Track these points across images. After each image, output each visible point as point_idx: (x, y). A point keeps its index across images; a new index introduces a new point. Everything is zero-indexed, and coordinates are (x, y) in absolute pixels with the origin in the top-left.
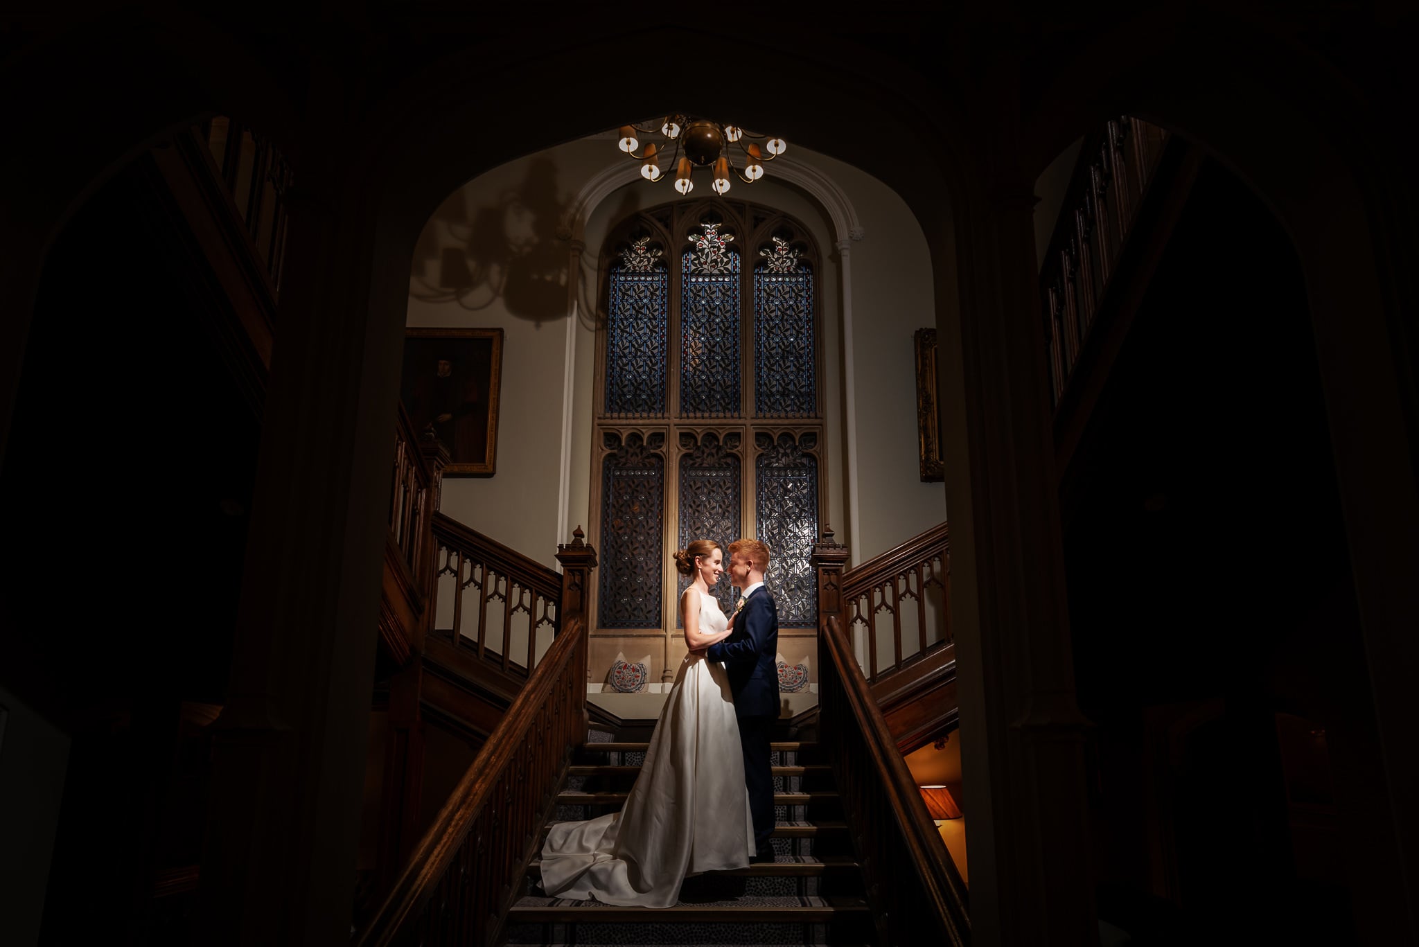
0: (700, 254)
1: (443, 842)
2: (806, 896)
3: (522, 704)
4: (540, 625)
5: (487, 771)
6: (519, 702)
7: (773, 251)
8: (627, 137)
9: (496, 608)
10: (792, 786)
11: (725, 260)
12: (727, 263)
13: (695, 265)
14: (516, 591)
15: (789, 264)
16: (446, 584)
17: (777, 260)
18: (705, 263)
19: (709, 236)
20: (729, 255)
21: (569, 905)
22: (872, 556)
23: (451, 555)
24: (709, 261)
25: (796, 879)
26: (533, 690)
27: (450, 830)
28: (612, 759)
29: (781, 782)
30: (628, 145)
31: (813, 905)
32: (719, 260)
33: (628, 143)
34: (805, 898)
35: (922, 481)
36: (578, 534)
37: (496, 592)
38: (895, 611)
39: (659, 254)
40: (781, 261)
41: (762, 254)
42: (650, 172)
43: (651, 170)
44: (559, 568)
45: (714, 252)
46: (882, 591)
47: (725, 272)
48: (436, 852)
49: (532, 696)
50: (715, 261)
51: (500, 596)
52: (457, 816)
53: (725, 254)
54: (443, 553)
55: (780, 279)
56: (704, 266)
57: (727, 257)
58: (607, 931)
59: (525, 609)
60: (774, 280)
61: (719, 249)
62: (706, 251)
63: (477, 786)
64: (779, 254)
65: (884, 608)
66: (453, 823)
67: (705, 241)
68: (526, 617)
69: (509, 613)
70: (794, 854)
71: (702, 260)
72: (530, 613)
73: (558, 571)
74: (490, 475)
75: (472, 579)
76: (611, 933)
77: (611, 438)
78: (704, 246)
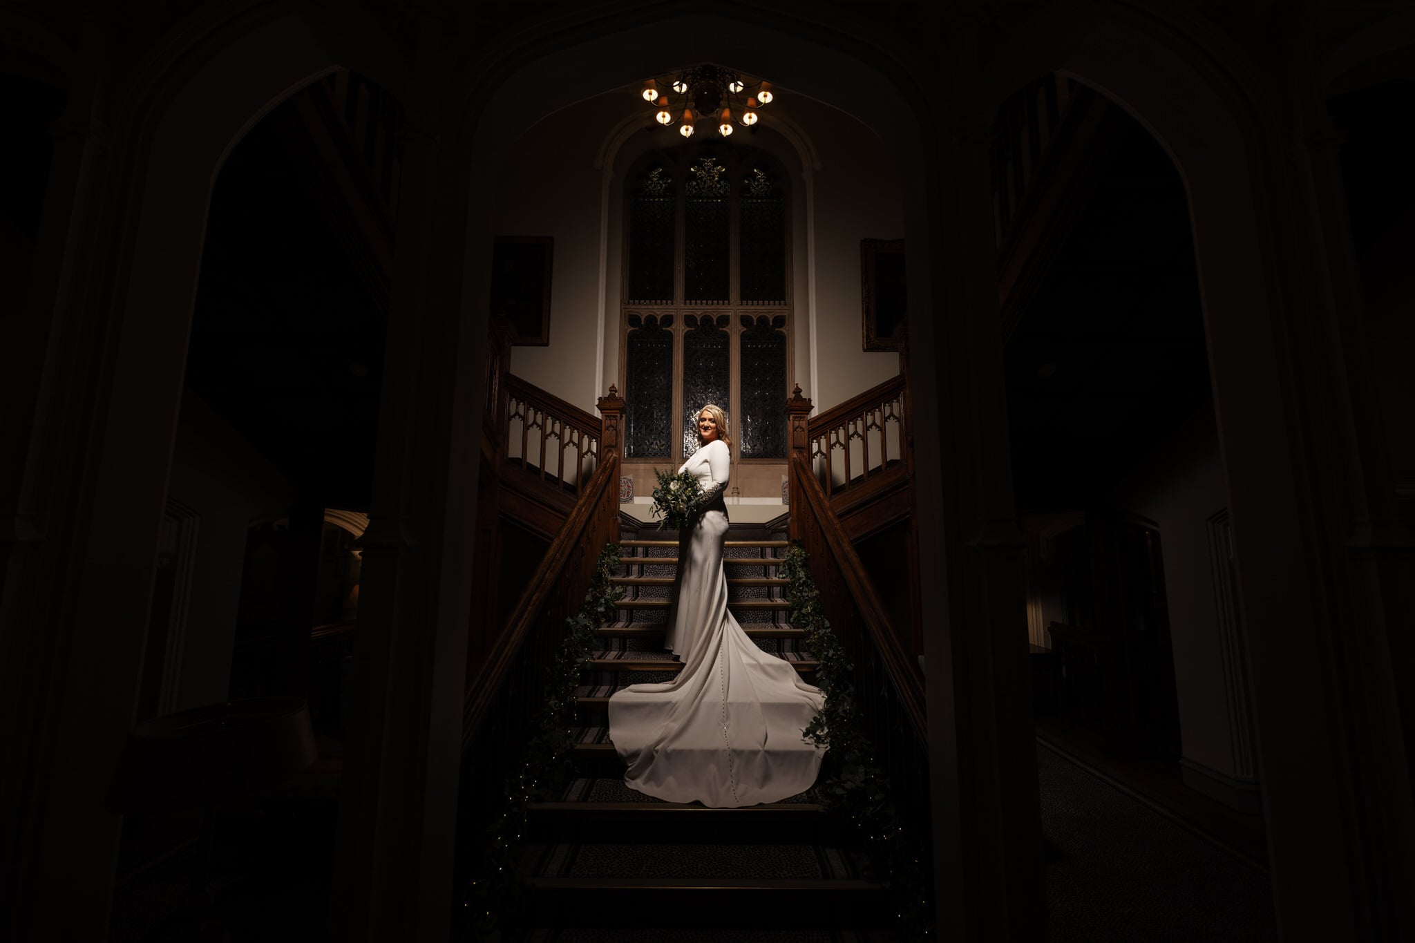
0: (699, 181)
1: (525, 617)
2: (783, 652)
3: (576, 515)
4: (586, 456)
5: (554, 564)
6: (574, 513)
7: (755, 180)
8: (650, 89)
9: (553, 443)
10: (770, 572)
11: (719, 186)
12: (720, 188)
13: (695, 189)
14: (567, 431)
15: (766, 189)
16: (516, 426)
17: (757, 186)
18: (703, 188)
19: (706, 168)
20: (722, 182)
21: (612, 658)
22: (829, 407)
23: (519, 404)
24: (706, 186)
25: (776, 641)
26: (584, 504)
27: (530, 608)
28: (639, 552)
29: (763, 570)
30: (650, 95)
31: (790, 659)
32: (714, 186)
33: (650, 94)
34: (783, 654)
35: (865, 351)
36: (613, 389)
37: (553, 432)
38: (846, 448)
39: (669, 181)
40: (760, 187)
41: (746, 182)
42: (664, 118)
43: (664, 116)
44: (597, 414)
45: (710, 180)
46: (837, 433)
47: (718, 195)
48: (520, 625)
49: (584, 509)
50: (711, 186)
51: (556, 435)
52: (534, 598)
53: (718, 182)
54: (514, 402)
55: (759, 201)
56: (703, 191)
57: (720, 184)
58: (641, 676)
59: (574, 444)
60: (755, 201)
61: (714, 178)
62: (704, 179)
63: (547, 575)
64: (759, 181)
65: (838, 445)
66: (532, 603)
67: (703, 171)
68: (575, 450)
69: (562, 447)
70: (773, 622)
71: (701, 186)
72: (578, 447)
73: (596, 416)
74: (547, 345)
75: (535, 422)
76: (644, 678)
77: (633, 320)
78: (702, 175)
